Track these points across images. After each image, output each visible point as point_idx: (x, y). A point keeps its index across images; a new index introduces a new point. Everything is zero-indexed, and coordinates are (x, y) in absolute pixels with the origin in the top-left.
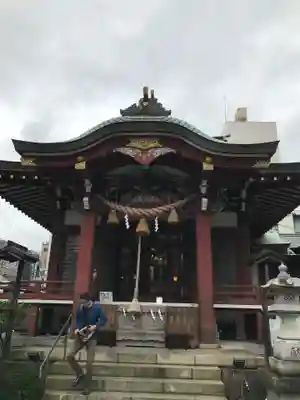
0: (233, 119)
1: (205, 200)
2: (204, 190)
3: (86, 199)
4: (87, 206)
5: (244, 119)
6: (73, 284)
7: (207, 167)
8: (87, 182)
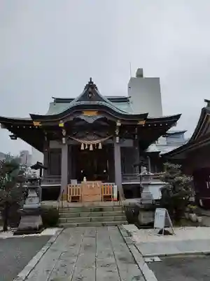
0: (135, 76)
1: (118, 138)
2: (117, 133)
3: (64, 139)
4: (64, 142)
5: (142, 76)
6: (60, 178)
7: (119, 124)
8: (64, 130)
